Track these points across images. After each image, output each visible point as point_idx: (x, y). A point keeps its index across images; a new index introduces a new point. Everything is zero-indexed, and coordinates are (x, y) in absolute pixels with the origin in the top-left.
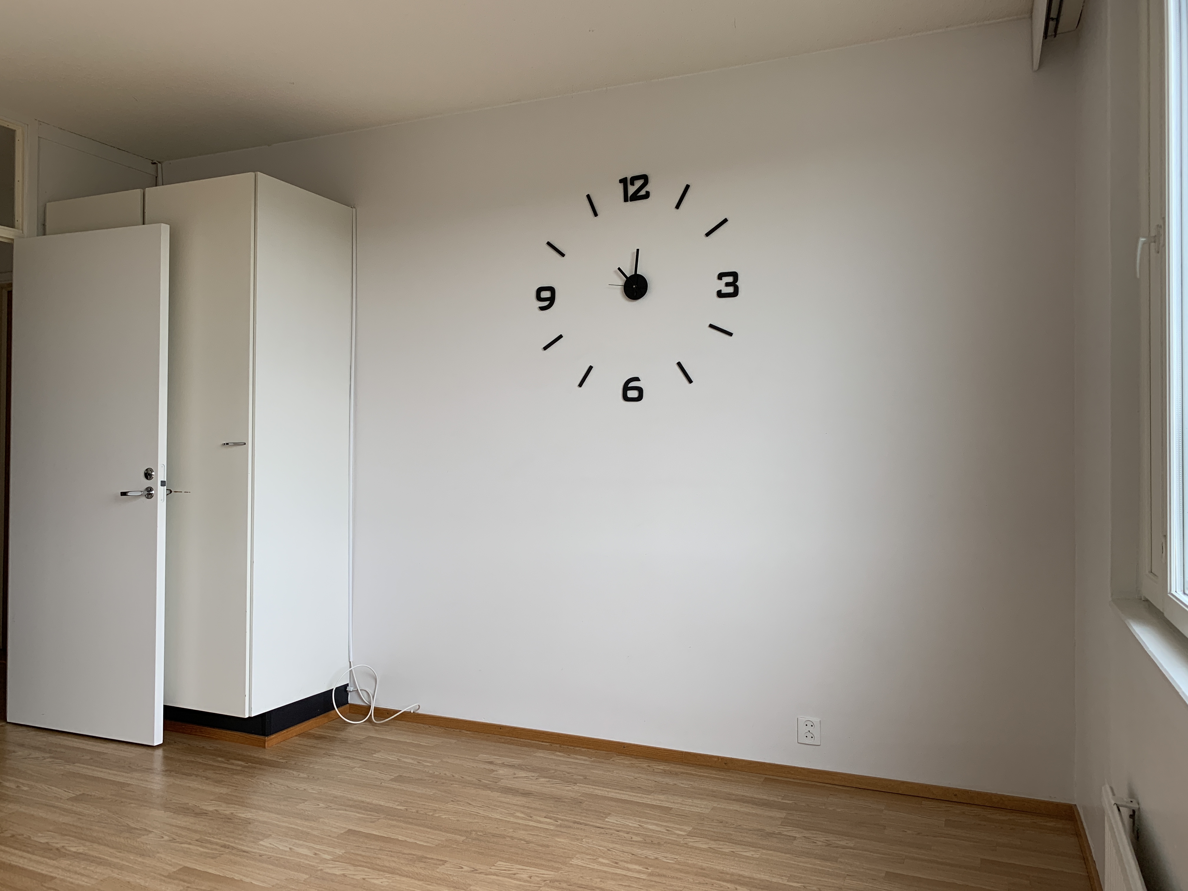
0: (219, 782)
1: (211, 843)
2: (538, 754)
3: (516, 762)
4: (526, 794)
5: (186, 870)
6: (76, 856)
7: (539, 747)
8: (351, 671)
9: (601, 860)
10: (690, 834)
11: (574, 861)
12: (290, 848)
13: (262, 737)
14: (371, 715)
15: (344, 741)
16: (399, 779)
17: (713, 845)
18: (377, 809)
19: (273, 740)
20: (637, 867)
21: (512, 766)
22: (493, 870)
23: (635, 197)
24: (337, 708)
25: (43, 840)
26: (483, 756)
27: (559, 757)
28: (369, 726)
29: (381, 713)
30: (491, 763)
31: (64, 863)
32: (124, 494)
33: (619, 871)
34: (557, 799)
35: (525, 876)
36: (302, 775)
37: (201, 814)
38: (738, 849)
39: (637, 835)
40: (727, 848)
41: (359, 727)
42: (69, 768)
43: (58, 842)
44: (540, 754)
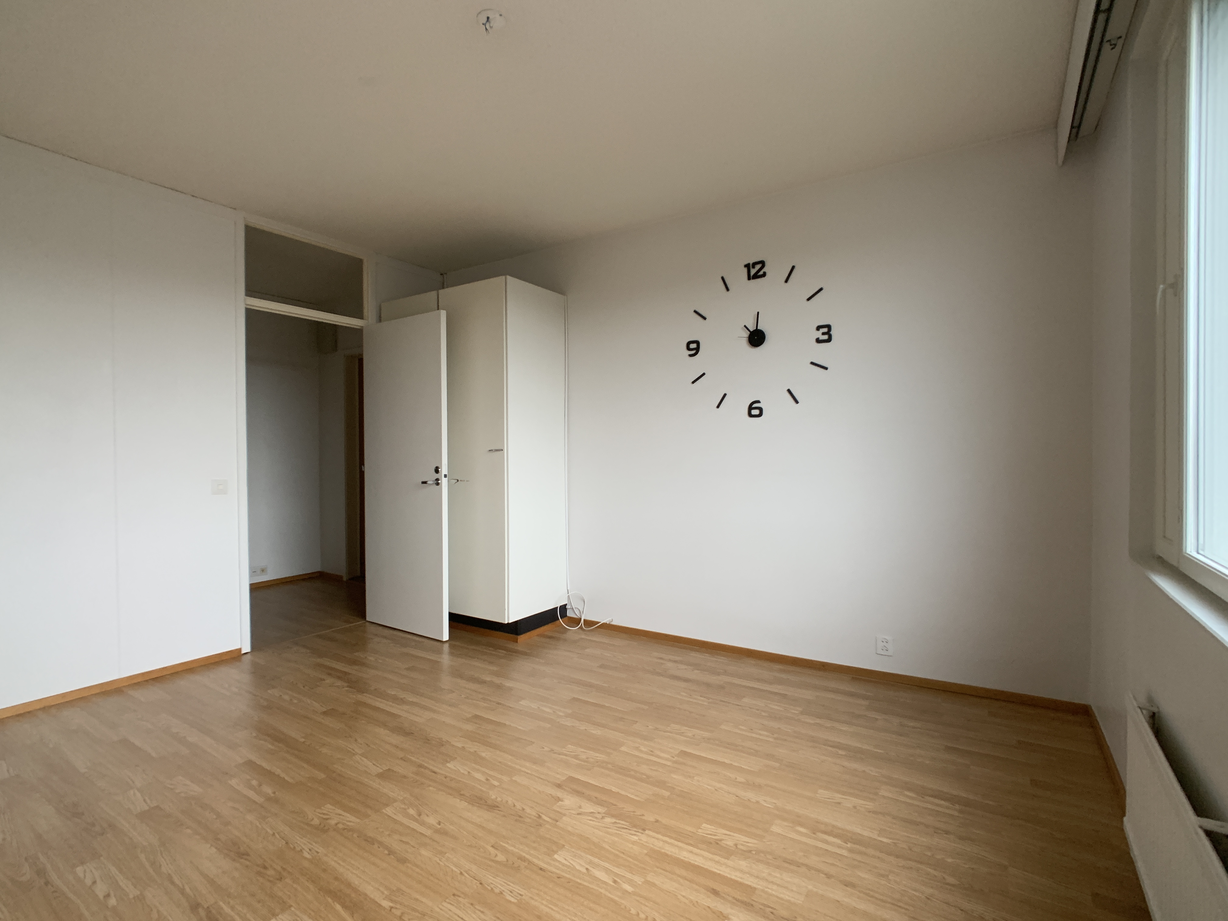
0: (491, 663)
1: (490, 701)
2: (691, 654)
3: (677, 658)
4: (687, 680)
5: (476, 717)
6: (413, 704)
7: (692, 650)
8: (569, 596)
9: (741, 727)
10: (802, 713)
11: (723, 727)
12: (538, 707)
13: (515, 636)
14: (582, 624)
15: (565, 640)
16: (602, 666)
17: (818, 721)
18: (591, 686)
19: (522, 638)
20: (765, 733)
21: (675, 662)
22: (669, 729)
23: (756, 276)
24: (561, 618)
25: (393, 693)
26: (656, 654)
27: (707, 656)
28: (580, 631)
29: (588, 623)
30: (661, 658)
31: (406, 707)
32: (424, 482)
33: (754, 735)
34: (708, 685)
35: (690, 735)
36: (541, 661)
37: (483, 682)
38: (837, 725)
39: (764, 712)
40: (828, 724)
41: (575, 632)
42: (405, 650)
43: (402, 695)
44: (693, 654)
